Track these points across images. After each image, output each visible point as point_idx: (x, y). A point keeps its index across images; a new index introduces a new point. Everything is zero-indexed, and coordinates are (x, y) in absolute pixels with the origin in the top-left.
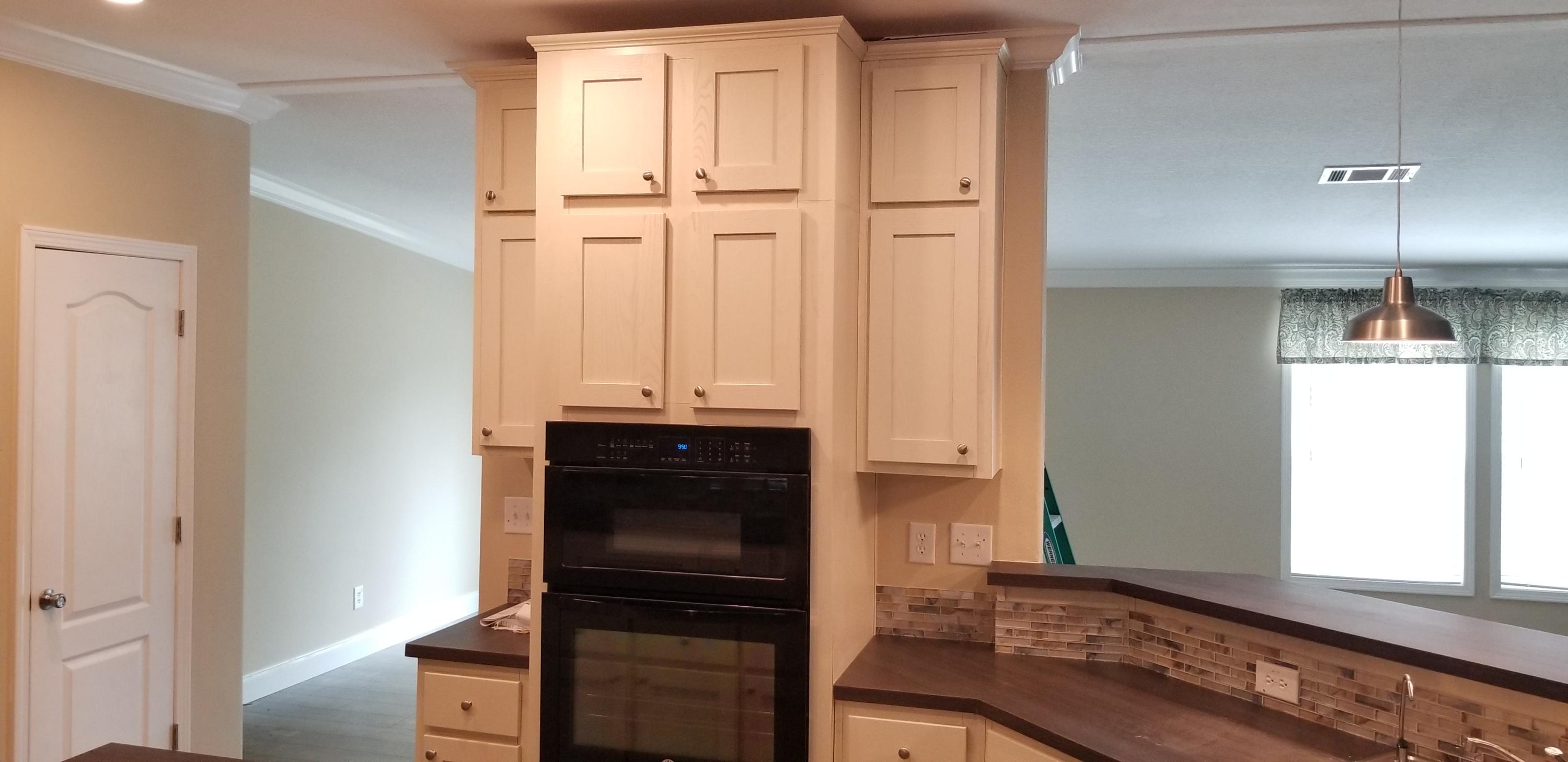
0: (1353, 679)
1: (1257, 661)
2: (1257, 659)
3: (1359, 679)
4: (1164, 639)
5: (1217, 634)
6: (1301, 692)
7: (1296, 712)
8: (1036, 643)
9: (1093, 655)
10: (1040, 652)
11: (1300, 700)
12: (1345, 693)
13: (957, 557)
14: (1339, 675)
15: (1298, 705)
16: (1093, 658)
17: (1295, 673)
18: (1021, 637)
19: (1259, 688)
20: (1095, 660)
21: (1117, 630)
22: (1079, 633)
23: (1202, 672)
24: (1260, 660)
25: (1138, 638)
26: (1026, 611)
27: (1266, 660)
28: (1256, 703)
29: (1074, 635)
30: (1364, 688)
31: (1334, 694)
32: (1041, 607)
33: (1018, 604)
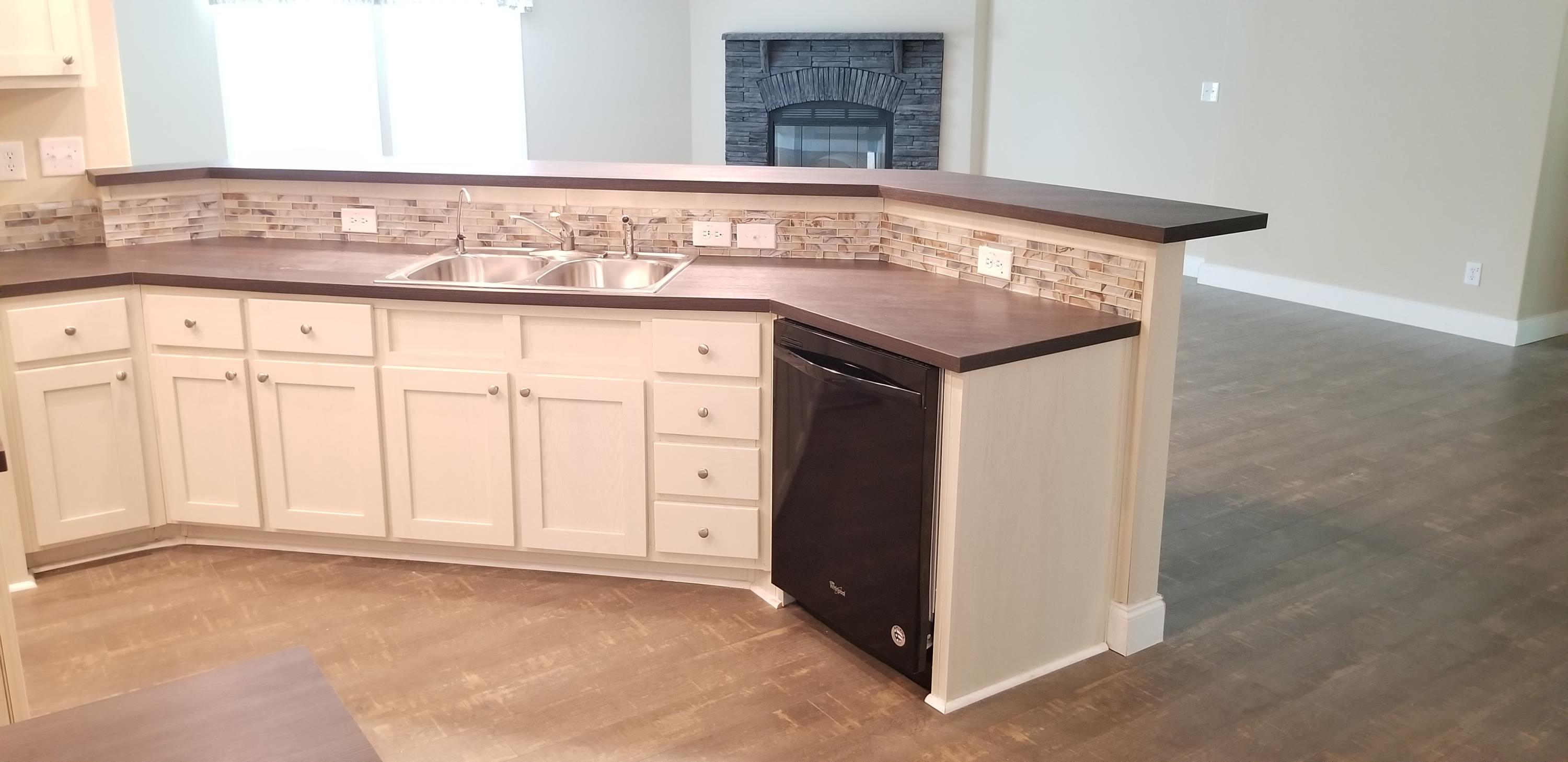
0: (416, 206)
1: (342, 209)
2: (341, 207)
3: (420, 205)
4: (259, 210)
5: (305, 196)
6: (379, 224)
7: (376, 240)
8: (144, 233)
9: (196, 235)
10: (148, 241)
11: (378, 230)
12: (410, 217)
13: (48, 170)
14: (406, 206)
15: (377, 234)
16: (197, 237)
17: (373, 211)
18: (130, 230)
19: (345, 228)
20: (198, 238)
21: (215, 210)
22: (182, 218)
23: (295, 228)
24: (344, 208)
25: (234, 213)
26: (131, 207)
27: (349, 206)
28: (343, 240)
29: (179, 221)
30: (424, 210)
31: (403, 219)
32: (146, 201)
33: (123, 202)
